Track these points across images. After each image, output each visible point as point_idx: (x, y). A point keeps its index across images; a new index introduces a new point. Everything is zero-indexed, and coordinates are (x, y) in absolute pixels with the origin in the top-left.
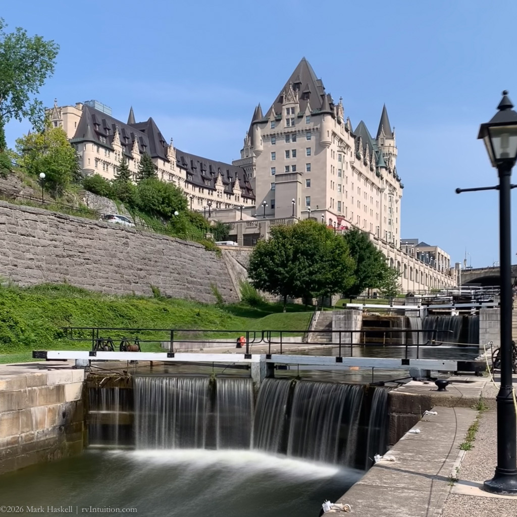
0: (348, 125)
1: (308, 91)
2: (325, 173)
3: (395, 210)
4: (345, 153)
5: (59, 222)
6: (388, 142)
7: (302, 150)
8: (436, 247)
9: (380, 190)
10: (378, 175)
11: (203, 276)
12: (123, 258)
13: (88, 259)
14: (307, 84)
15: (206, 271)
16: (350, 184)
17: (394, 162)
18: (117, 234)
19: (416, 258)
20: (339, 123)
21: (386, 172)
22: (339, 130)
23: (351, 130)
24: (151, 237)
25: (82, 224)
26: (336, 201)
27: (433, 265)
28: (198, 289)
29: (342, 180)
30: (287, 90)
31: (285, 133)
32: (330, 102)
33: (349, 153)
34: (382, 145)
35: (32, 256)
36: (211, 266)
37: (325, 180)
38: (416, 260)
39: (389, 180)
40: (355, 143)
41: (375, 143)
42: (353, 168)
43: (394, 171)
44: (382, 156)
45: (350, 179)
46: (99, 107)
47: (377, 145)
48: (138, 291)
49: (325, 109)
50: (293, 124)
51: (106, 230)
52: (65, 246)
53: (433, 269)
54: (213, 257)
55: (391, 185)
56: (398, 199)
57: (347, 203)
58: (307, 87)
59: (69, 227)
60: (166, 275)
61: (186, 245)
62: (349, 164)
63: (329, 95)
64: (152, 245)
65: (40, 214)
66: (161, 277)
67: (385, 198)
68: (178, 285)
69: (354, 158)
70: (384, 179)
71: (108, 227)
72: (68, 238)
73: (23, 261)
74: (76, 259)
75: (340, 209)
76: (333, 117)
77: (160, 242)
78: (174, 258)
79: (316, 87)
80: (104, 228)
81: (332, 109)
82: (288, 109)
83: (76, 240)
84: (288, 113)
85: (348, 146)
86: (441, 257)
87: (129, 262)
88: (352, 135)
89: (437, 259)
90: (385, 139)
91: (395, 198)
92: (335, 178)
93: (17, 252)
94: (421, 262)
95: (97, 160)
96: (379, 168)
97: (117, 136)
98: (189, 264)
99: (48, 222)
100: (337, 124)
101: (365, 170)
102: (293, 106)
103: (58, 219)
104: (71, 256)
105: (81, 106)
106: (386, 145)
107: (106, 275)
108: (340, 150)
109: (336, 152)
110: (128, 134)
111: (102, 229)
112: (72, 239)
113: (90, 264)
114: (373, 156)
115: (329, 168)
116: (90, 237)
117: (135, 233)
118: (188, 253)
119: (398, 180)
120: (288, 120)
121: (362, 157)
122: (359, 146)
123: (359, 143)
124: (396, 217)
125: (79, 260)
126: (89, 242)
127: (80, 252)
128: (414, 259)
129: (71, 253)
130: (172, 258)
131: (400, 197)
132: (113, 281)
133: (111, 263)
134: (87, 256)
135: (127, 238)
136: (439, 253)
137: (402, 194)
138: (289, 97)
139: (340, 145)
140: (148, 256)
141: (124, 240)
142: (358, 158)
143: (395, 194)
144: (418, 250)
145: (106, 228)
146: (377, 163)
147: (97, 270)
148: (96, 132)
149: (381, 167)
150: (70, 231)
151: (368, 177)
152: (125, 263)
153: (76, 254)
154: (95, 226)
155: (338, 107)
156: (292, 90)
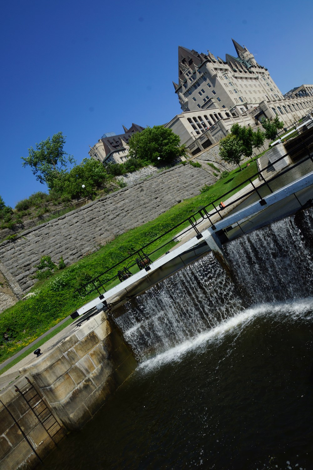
0: (220, 60)
1: (190, 59)
2: (224, 89)
3: (270, 83)
4: (227, 74)
5: (103, 202)
6: (245, 55)
7: (205, 87)
8: (303, 86)
9: (257, 79)
10: (250, 72)
11: (191, 179)
12: (144, 199)
13: (128, 211)
14: (188, 57)
15: (191, 176)
16: (239, 86)
17: (254, 62)
18: (135, 189)
19: (296, 97)
20: (214, 62)
21: (254, 68)
22: (217, 65)
23: (223, 61)
24: (152, 178)
25: (115, 196)
26: (238, 98)
27: (307, 95)
28: (192, 188)
29: (234, 87)
30: (181, 66)
31: (192, 85)
32: (204, 56)
33: (229, 72)
34: (243, 58)
35: (100, 228)
36: (192, 172)
37: (226, 92)
38: (296, 98)
39: (258, 71)
40: (229, 66)
41: (239, 59)
42: (236, 78)
43: (257, 65)
44: (246, 63)
45: (238, 84)
46: (108, 135)
47: (241, 59)
48: (162, 209)
49: (203, 61)
50: (193, 79)
51: (128, 191)
52: (113, 212)
53: (308, 97)
54: (190, 167)
55: (260, 73)
56: (268, 76)
57: (243, 95)
58: (189, 58)
59: (110, 201)
60: (171, 192)
61: (173, 170)
62: (233, 77)
63: (202, 54)
64: (156, 182)
65: (92, 205)
66: (170, 194)
67: (262, 80)
68: (180, 192)
69: (233, 73)
70: (255, 72)
71: (129, 188)
72: (111, 207)
73: (97, 233)
74: (122, 215)
75: (242, 101)
76: (210, 62)
77: (159, 178)
78: (171, 180)
79: (193, 54)
80: (127, 190)
81: (207, 58)
82: (187, 74)
83: (116, 205)
84: (188, 76)
85: (226, 70)
86: (308, 88)
87: (149, 198)
88: (225, 63)
89: (307, 91)
90: (242, 54)
91: (266, 77)
92: (230, 88)
93: (91, 231)
94: (300, 98)
95: (121, 158)
96: (249, 69)
97: (123, 142)
98: (180, 178)
99: (98, 206)
100: (214, 64)
101: (242, 75)
102: (188, 71)
103: (102, 202)
104: (118, 215)
105: (101, 140)
106: (245, 56)
107: (141, 212)
108: (224, 74)
109: (222, 76)
110: (127, 137)
111: (126, 192)
112: (114, 207)
113: (130, 212)
114: (242, 66)
115: (224, 86)
116: (122, 199)
117: (143, 182)
118: (176, 173)
119: (262, 68)
120: (190, 79)
121: (237, 70)
122: (232, 66)
123: (231, 65)
124: (273, 86)
125: (123, 214)
126: (123, 202)
127: (122, 210)
128: (295, 99)
129: (117, 214)
130: (169, 181)
131: (269, 75)
132: (146, 213)
133: (140, 205)
134: (126, 209)
135: (141, 187)
136: (306, 87)
137: (269, 73)
138: (184, 68)
139: (222, 72)
140: (156, 188)
141: (140, 189)
142: (235, 71)
143: (265, 75)
144: (294, 93)
145: (128, 189)
146: (246, 67)
147: (135, 213)
148: (113, 147)
149: (250, 68)
150: (111, 203)
151: (246, 77)
152: (147, 200)
153: (120, 212)
154: (122, 193)
155: (209, 55)
156: (183, 64)
